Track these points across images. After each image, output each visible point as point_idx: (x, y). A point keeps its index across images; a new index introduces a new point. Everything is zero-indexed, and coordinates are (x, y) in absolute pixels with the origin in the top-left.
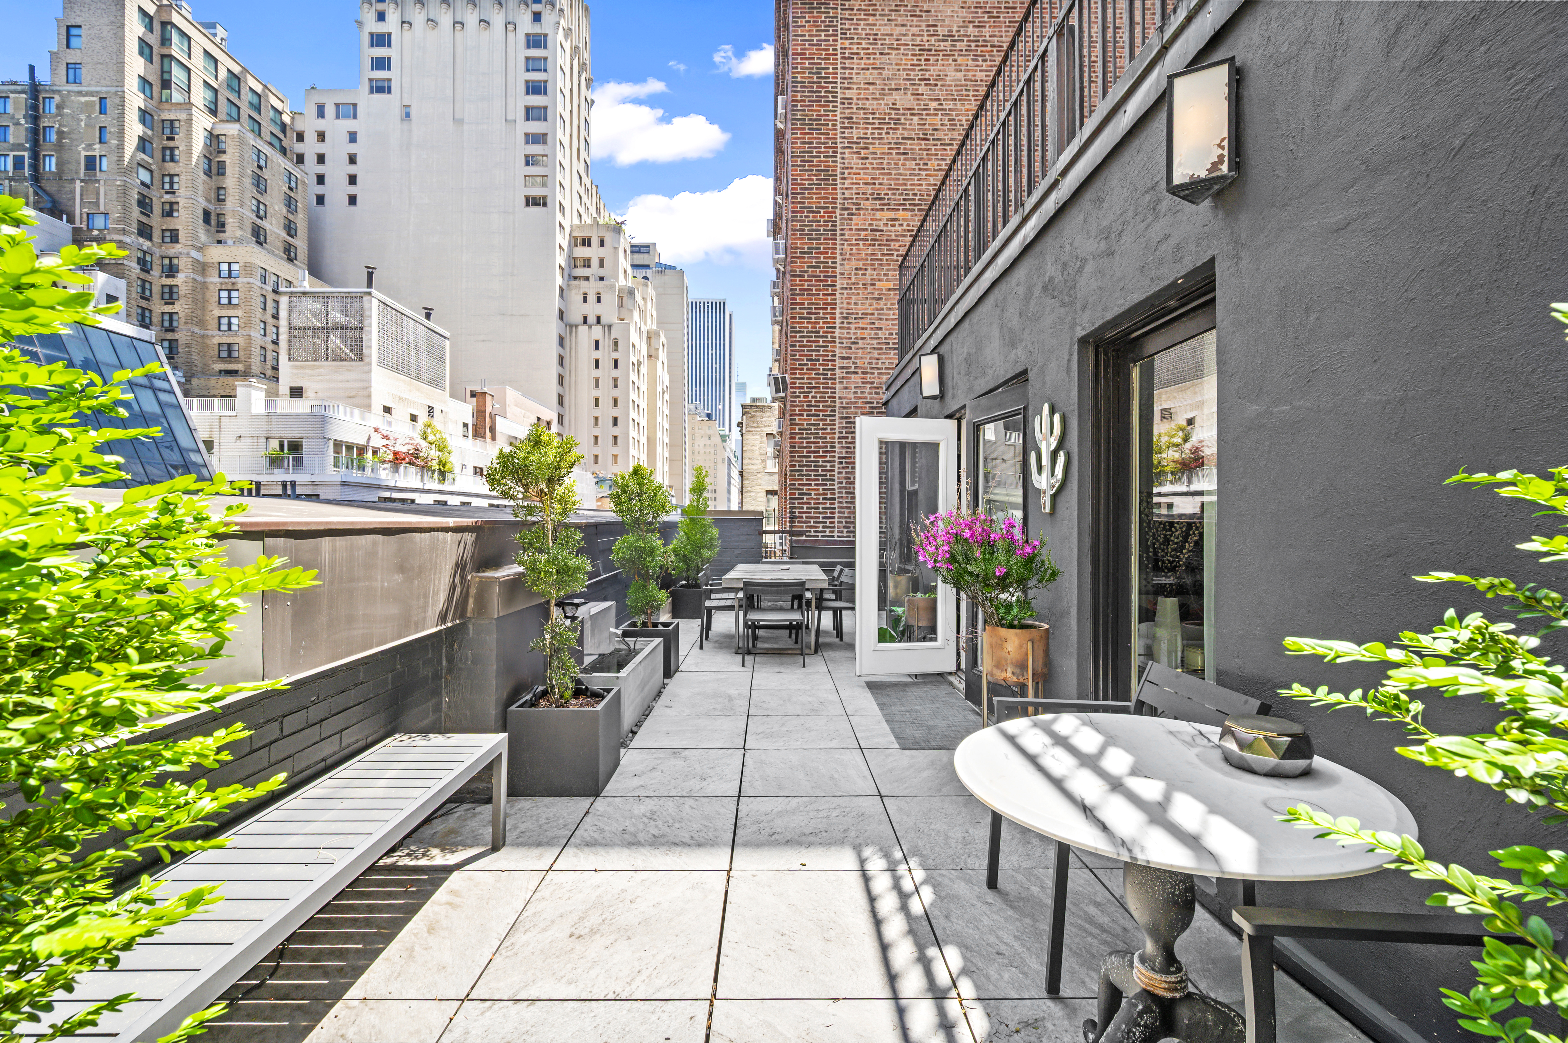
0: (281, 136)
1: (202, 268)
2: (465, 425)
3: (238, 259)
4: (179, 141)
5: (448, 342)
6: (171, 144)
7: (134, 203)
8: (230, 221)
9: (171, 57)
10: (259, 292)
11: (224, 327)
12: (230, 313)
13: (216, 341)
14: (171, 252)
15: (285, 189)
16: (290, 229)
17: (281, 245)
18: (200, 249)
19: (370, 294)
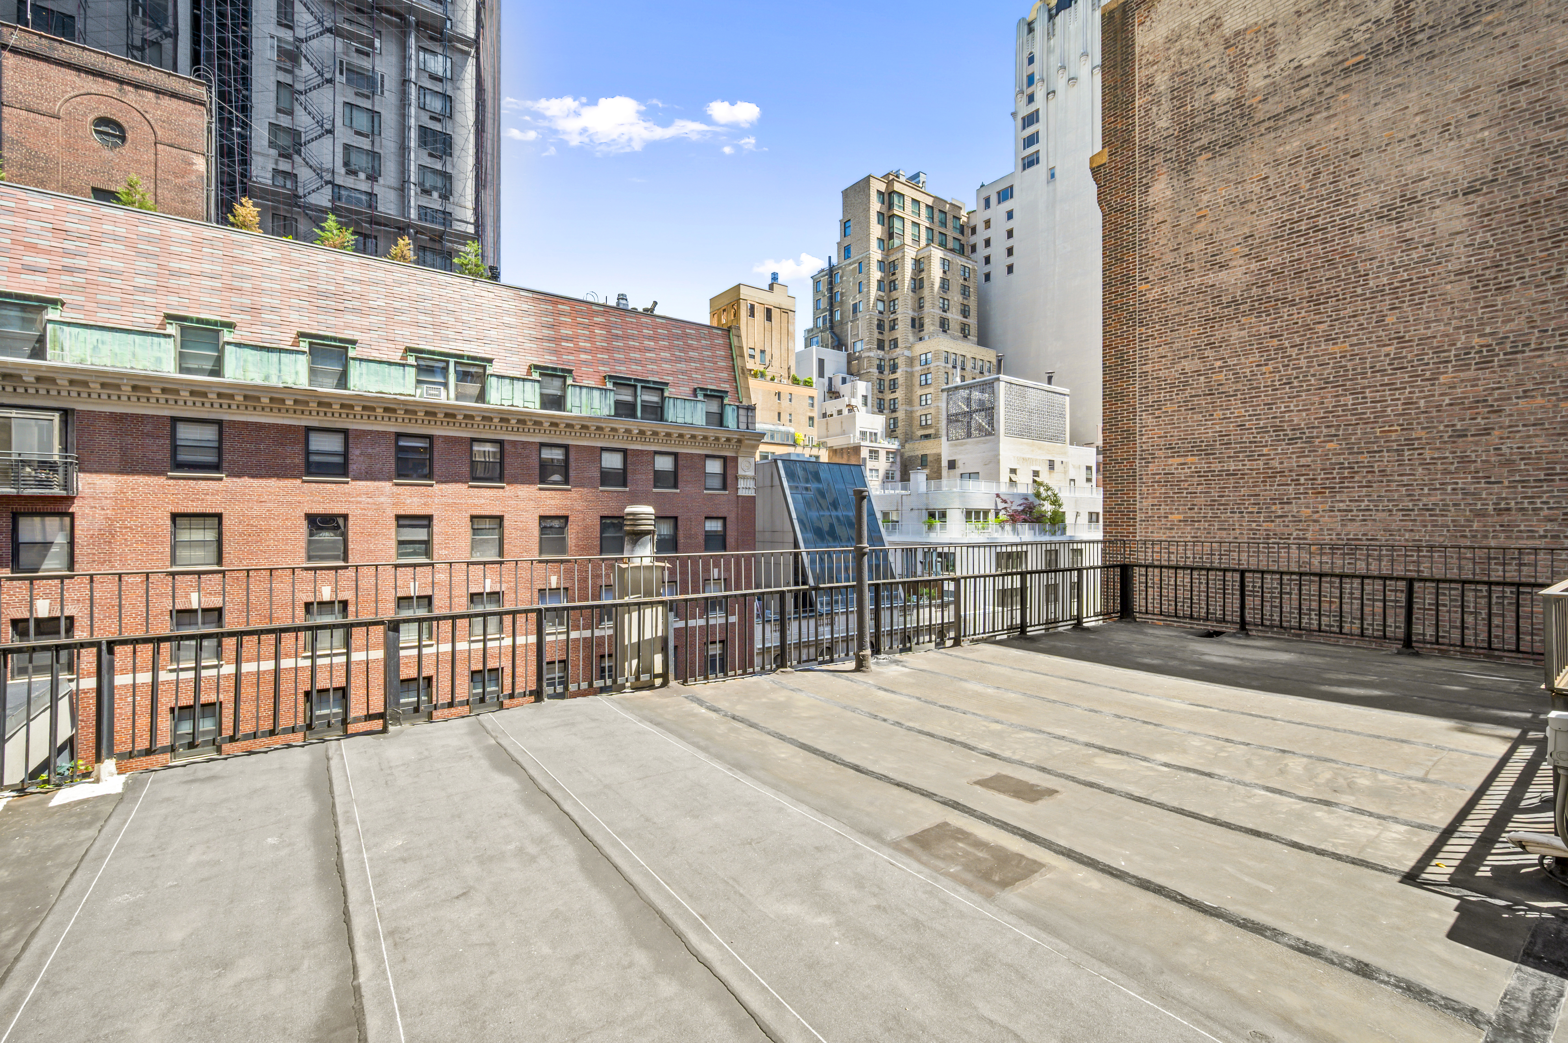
0: (960, 237)
1: (911, 361)
2: (1089, 468)
3: (931, 349)
4: (898, 275)
5: (1067, 398)
6: (894, 278)
7: (875, 327)
8: (927, 321)
9: (894, 215)
10: (943, 371)
11: (923, 403)
12: (927, 391)
13: (918, 414)
14: (894, 355)
15: (961, 281)
16: (965, 312)
17: (958, 327)
18: (909, 348)
19: (998, 379)
